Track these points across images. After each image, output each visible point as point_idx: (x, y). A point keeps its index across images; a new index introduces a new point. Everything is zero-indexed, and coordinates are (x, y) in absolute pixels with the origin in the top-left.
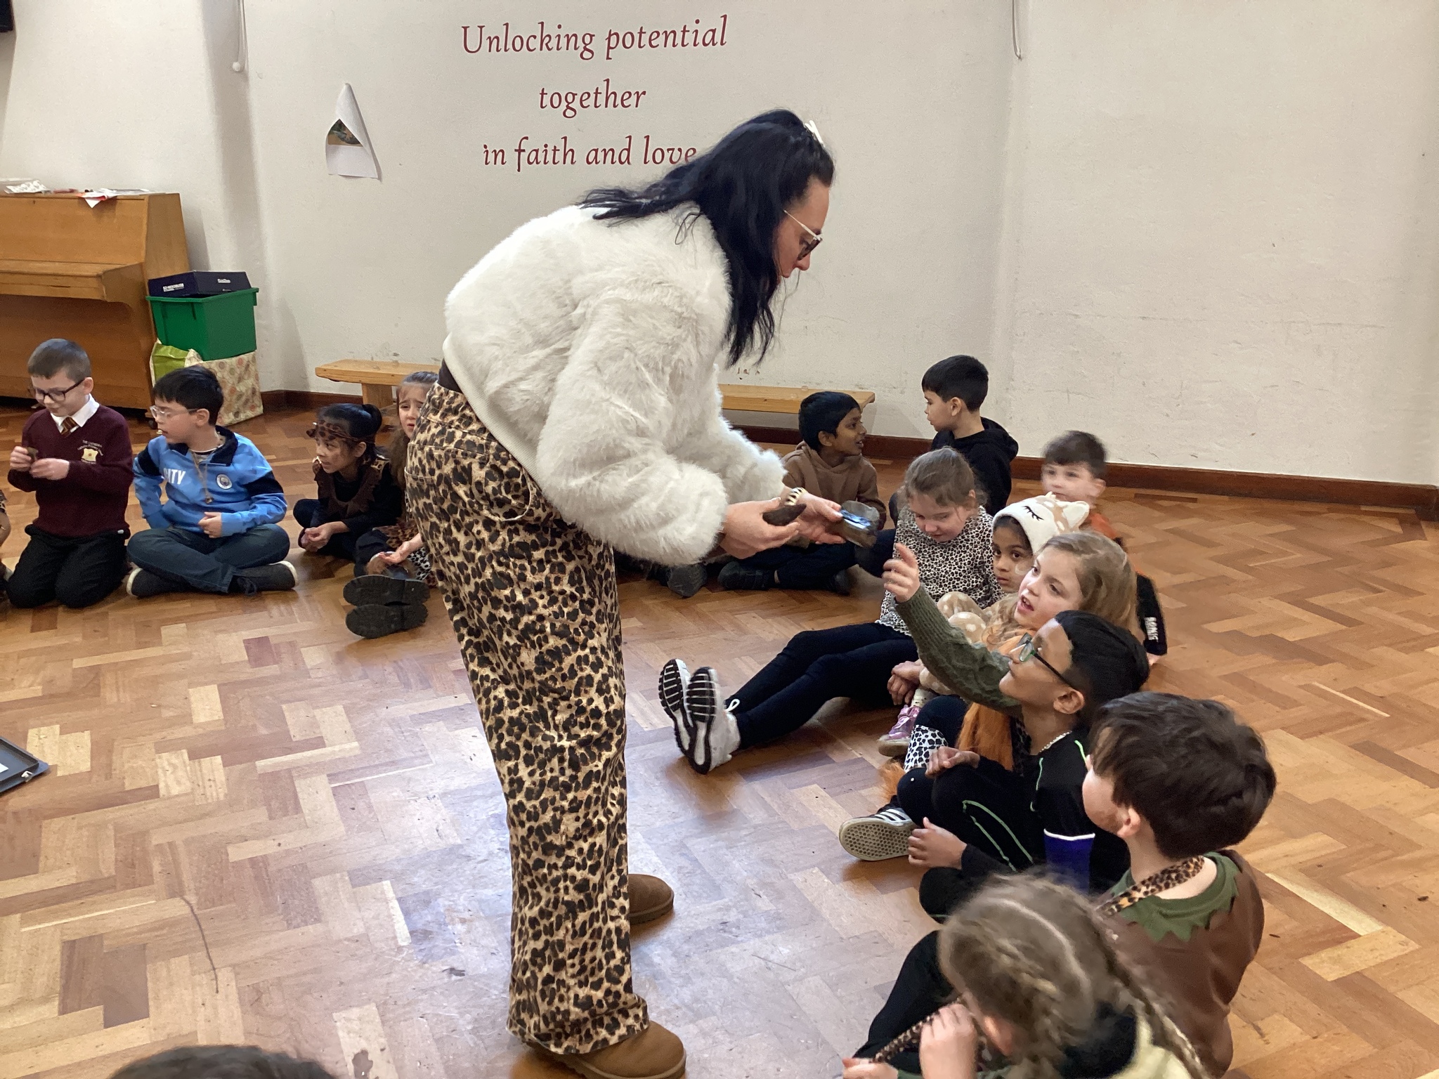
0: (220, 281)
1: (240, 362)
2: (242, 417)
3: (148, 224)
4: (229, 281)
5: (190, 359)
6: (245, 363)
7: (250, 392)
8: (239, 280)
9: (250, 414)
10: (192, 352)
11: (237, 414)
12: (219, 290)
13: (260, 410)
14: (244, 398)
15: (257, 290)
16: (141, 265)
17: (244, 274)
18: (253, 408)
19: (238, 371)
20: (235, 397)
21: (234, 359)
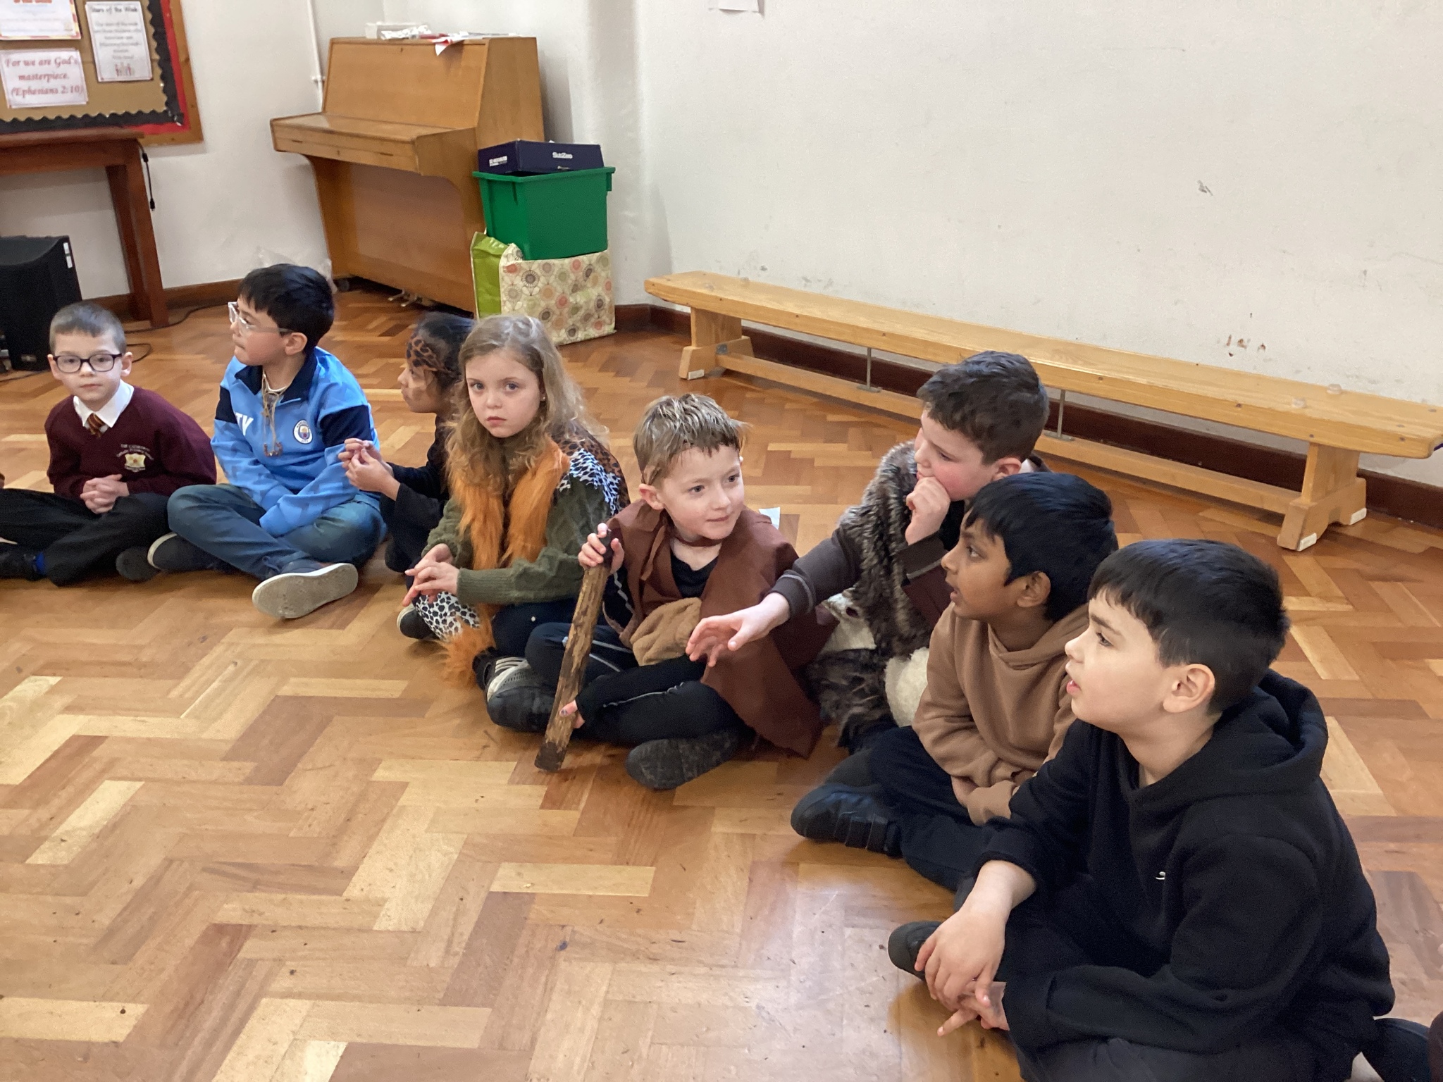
0: (555, 155)
1: (576, 266)
2: (580, 336)
3: (485, 78)
4: (570, 156)
5: (507, 256)
6: (584, 266)
7: (592, 305)
8: (590, 156)
9: (593, 333)
10: (513, 247)
11: (573, 331)
12: (553, 166)
13: (609, 328)
14: (582, 313)
15: (613, 170)
16: (474, 129)
17: (598, 147)
18: (599, 324)
19: (573, 277)
20: (566, 310)
21: (567, 261)
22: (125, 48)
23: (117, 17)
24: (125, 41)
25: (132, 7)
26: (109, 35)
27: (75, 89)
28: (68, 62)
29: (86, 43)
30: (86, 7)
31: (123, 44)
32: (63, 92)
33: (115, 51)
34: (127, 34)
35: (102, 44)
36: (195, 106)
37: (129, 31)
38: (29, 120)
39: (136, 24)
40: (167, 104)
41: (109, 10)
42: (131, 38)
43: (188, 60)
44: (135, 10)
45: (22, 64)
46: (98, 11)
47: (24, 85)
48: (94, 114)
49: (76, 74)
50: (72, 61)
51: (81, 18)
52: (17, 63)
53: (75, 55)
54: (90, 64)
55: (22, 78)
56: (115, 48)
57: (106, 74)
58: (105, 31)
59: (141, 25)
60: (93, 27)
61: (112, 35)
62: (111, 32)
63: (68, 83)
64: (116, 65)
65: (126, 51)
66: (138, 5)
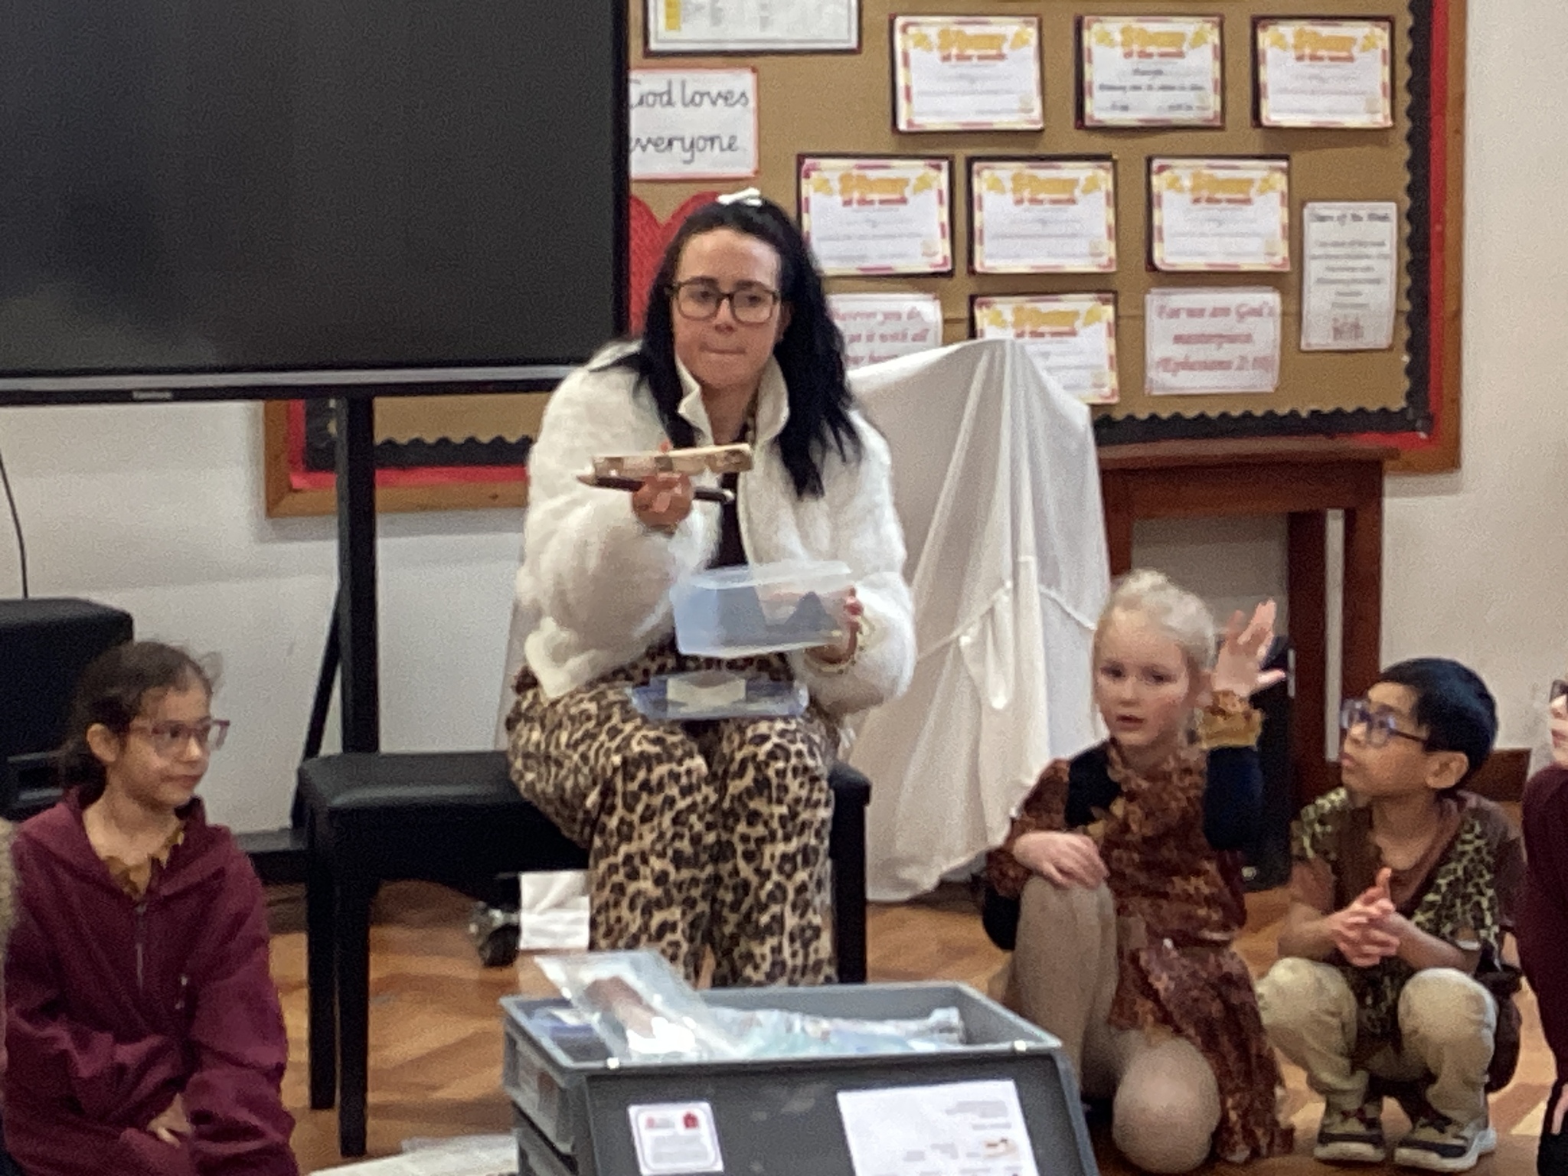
22: (1354, 288)
23: (1352, 231)
24: (1359, 275)
25: (1381, 212)
26: (1333, 263)
27: (1260, 363)
28: (1257, 312)
29: (1294, 279)
30: (1306, 212)
31: (1355, 281)
32: (1240, 368)
33: (1339, 294)
34: (1364, 263)
35: (1321, 281)
36: (1456, 401)
37: (1368, 257)
38: (1177, 418)
39: (1382, 244)
40: (1409, 396)
41: (1342, 219)
42: (1368, 269)
43: (1458, 314)
44: (1384, 218)
45: (1183, 315)
46: (1322, 219)
47: (1178, 352)
48: (1283, 410)
49: (1267, 334)
50: (1266, 311)
51: (1295, 233)
52: (1175, 313)
53: (1271, 299)
54: (1293, 319)
55: (1178, 339)
56: (1341, 288)
57: (1317, 336)
58: (1328, 257)
59: (1390, 247)
60: (1311, 249)
61: (1340, 263)
62: (1337, 257)
63: (1250, 350)
64: (1335, 320)
65: (1358, 294)
66: (1390, 209)
